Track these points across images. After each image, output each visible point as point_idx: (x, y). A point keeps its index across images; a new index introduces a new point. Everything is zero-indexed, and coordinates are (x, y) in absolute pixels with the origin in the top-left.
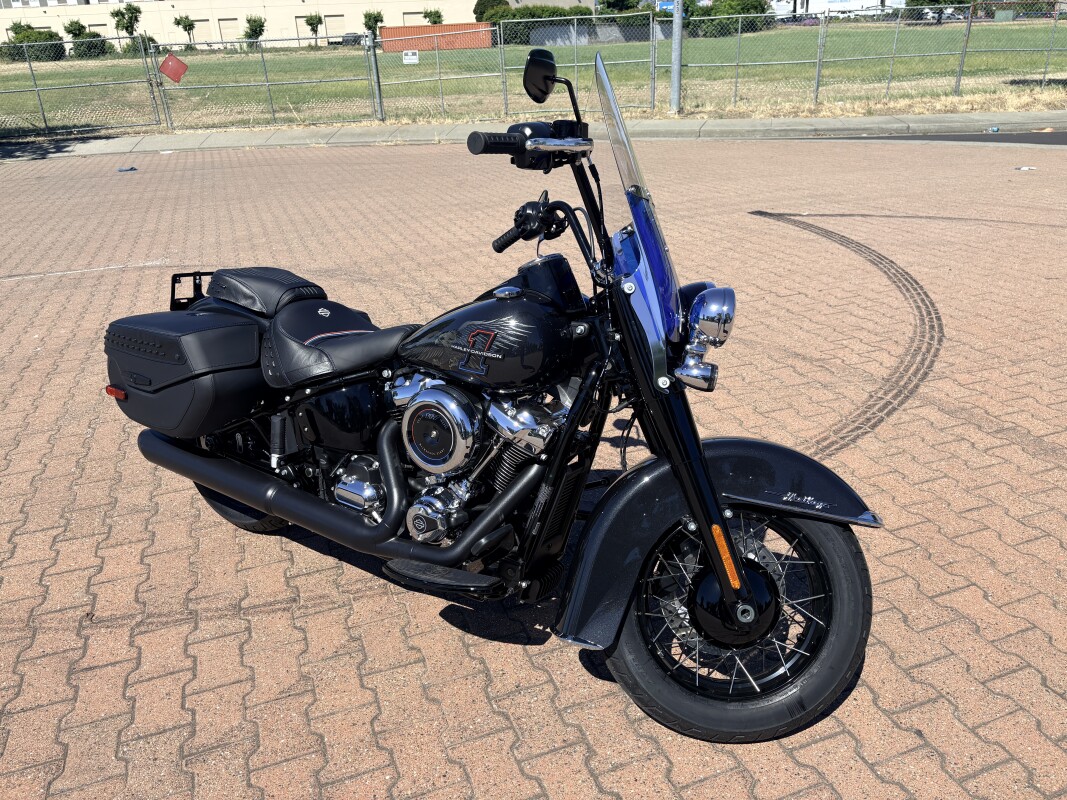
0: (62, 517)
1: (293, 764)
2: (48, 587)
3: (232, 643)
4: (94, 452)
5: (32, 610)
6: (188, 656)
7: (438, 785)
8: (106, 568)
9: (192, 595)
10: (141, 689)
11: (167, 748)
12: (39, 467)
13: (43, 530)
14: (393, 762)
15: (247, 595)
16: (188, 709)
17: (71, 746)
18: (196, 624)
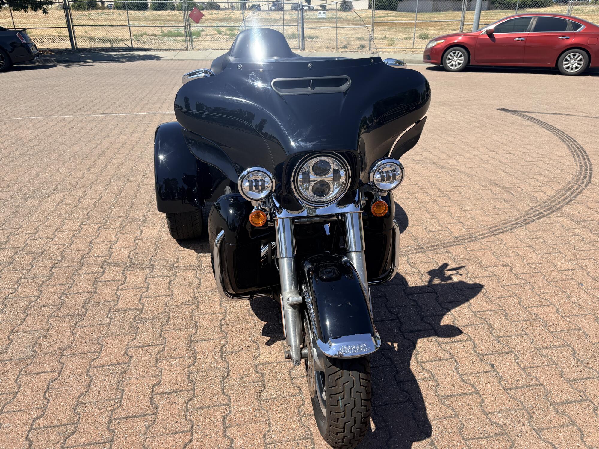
0: (104, 219)
1: (182, 331)
2: (92, 247)
3: (167, 280)
4: (124, 194)
5: (84, 255)
6: (146, 282)
7: (244, 349)
8: (119, 242)
9: (153, 258)
10: (123, 293)
11: (129, 317)
12: (99, 197)
13: (95, 224)
14: (226, 337)
15: (178, 261)
16: (141, 303)
17: (89, 310)
18: (153, 270)
